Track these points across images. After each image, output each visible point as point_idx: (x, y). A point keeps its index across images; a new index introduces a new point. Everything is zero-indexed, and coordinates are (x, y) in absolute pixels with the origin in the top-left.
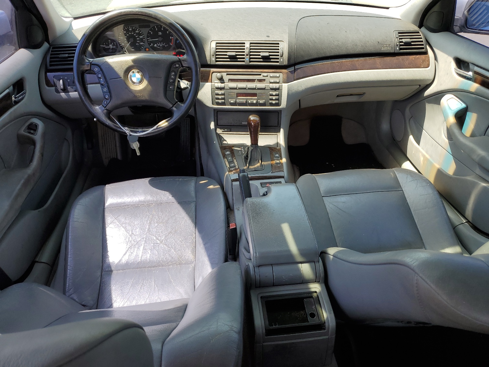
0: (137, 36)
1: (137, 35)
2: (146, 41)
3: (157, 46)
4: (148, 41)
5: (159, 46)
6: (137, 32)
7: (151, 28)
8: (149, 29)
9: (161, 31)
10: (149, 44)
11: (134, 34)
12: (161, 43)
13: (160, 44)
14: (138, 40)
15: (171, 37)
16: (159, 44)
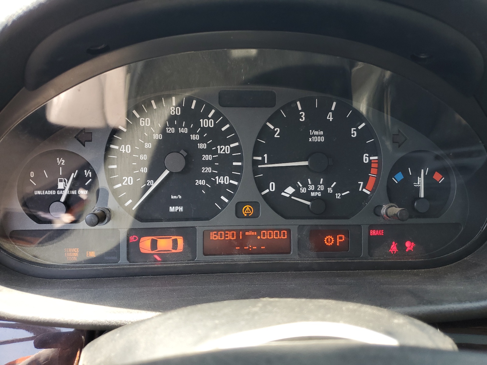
0: (202, 146)
1: (202, 140)
2: (248, 169)
3: (297, 193)
4: (256, 171)
5: (306, 196)
6: (206, 123)
7: (278, 112)
8: (270, 111)
9: (322, 124)
10: (261, 185)
11: (192, 131)
12: (316, 183)
13: (312, 188)
14: (208, 164)
15: (366, 159)
16: (306, 185)
